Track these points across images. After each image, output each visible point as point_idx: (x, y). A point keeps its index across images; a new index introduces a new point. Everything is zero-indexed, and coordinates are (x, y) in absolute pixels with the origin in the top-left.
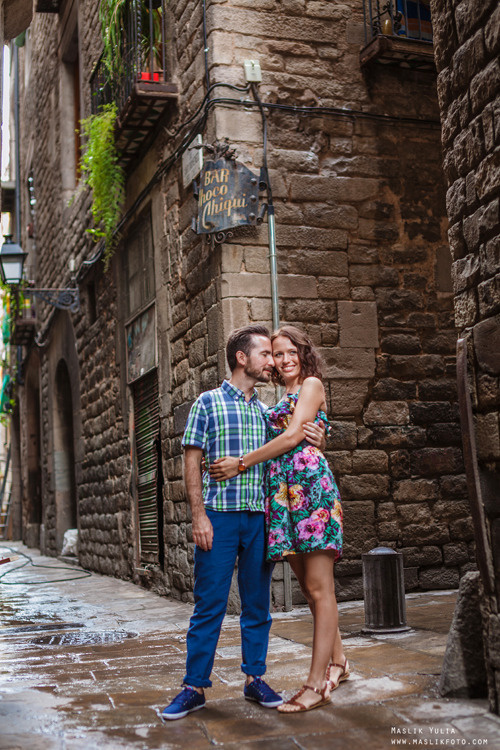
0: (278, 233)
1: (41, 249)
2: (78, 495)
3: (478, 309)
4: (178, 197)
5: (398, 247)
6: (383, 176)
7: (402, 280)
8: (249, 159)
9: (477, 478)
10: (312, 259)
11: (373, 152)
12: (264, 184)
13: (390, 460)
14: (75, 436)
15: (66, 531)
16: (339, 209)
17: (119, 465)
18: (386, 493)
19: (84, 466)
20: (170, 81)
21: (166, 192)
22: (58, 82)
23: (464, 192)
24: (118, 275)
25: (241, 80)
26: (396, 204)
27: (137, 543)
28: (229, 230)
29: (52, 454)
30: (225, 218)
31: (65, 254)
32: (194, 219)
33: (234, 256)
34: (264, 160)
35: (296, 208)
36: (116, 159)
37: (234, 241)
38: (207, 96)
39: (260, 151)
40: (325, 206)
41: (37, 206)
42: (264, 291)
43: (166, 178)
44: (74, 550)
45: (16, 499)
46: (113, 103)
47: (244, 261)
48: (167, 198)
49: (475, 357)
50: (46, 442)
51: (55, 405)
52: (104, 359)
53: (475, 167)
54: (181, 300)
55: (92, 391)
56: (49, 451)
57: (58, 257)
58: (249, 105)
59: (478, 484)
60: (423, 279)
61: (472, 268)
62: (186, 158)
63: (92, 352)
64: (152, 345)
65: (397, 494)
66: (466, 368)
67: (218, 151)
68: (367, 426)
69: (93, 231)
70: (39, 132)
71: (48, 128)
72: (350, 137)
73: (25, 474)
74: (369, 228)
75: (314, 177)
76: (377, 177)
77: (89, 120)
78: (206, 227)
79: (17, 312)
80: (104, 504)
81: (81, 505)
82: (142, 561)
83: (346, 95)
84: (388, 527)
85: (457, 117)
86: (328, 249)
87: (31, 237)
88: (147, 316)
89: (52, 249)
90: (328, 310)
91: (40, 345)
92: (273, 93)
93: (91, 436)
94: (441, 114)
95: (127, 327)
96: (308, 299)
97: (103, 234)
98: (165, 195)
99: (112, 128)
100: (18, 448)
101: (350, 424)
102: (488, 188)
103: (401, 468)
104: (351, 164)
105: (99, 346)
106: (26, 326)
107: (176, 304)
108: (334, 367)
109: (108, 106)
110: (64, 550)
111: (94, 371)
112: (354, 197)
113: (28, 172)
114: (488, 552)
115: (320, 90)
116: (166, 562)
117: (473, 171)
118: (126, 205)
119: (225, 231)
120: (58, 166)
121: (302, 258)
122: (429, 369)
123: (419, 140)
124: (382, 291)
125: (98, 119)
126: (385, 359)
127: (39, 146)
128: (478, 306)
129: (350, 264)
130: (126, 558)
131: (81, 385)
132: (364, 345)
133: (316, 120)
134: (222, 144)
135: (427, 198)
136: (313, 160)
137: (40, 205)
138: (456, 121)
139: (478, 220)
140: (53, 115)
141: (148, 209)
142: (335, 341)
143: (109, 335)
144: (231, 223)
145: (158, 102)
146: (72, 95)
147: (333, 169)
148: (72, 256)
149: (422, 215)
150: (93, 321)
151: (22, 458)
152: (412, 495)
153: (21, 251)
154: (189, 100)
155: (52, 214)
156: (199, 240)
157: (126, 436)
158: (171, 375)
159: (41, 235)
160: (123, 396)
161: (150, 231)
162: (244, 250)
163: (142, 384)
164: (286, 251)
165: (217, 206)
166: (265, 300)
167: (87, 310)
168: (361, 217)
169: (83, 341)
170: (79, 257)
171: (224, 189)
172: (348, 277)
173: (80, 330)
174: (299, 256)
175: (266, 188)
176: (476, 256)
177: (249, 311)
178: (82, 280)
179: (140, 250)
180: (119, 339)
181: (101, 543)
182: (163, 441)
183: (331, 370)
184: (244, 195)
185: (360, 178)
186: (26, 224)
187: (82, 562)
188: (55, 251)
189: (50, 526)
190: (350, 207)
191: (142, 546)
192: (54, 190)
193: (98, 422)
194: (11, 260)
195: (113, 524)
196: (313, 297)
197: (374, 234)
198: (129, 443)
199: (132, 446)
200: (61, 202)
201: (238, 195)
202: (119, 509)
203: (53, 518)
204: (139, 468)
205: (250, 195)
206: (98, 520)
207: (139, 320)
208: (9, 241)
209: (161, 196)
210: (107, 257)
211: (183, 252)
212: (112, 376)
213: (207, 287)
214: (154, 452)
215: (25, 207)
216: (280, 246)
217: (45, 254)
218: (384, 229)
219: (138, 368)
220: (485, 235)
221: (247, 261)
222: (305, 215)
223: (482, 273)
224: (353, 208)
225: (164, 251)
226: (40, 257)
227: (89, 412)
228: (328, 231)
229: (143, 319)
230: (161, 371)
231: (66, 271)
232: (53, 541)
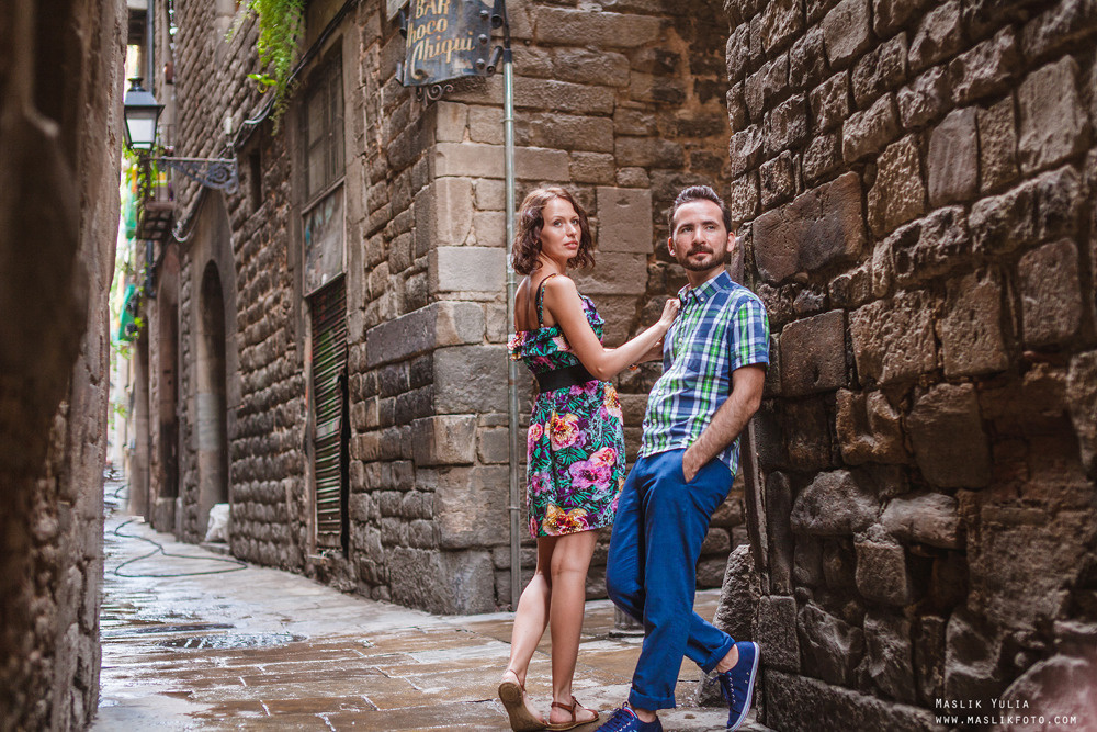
0: (517, 88)
1: (184, 101)
2: (230, 456)
3: (759, 197)
4: (379, 33)
5: (684, 114)
6: (665, 13)
7: (689, 161)
10: (563, 127)
12: (499, 18)
14: (228, 371)
15: (213, 507)
16: (604, 58)
17: (289, 411)
19: (240, 414)
21: (362, 24)
23: (747, 42)
24: (293, 141)
26: (684, 53)
27: (312, 521)
28: (448, 82)
29: (194, 396)
30: (443, 65)
31: (218, 109)
32: (400, 65)
33: (454, 118)
35: (543, 54)
37: (455, 98)
40: (584, 52)
41: (179, 37)
42: (495, 169)
43: (363, 5)
44: (224, 534)
47: (468, 127)
48: (364, 34)
49: (754, 262)
50: (187, 379)
51: (199, 327)
52: (270, 261)
53: (762, 9)
54: (381, 179)
55: (253, 307)
56: (191, 393)
57: (208, 113)
60: (718, 159)
61: (754, 143)
63: (255, 251)
64: (338, 241)
66: (742, 276)
69: (259, 76)
73: (155, 427)
74: (644, 86)
75: (570, 11)
76: (658, 14)
78: (417, 77)
79: (147, 191)
80: (266, 466)
81: (235, 469)
82: (319, 545)
86: (587, 114)
87: (169, 82)
88: (332, 201)
89: (200, 101)
90: (584, 198)
91: (179, 240)
93: (251, 371)
95: (305, 216)
96: (557, 182)
97: (273, 82)
98: (361, 29)
100: (146, 390)
102: (776, 38)
105: (265, 242)
106: (160, 211)
107: (373, 184)
108: (589, 278)
110: (210, 534)
111: (256, 279)
112: (626, 41)
114: (761, 515)
116: (351, 546)
117: (759, 15)
118: (306, 41)
119: (442, 83)
121: (549, 125)
124: (659, 174)
126: (661, 269)
128: (759, 193)
129: (616, 135)
130: (296, 542)
131: (239, 298)
132: (633, 250)
137: (184, 36)
139: (762, 80)
141: (338, 48)
143: (278, 227)
144: (451, 71)
147: (597, 1)
148: (229, 112)
149: (719, 70)
150: (256, 206)
151: (152, 404)
153: (155, 103)
155: (201, 49)
156: (406, 95)
157: (300, 370)
158: (364, 284)
159: (183, 81)
160: (296, 314)
161: (339, 82)
162: (468, 111)
163: (324, 297)
164: (528, 114)
165: (432, 47)
166: (496, 181)
167: (249, 191)
168: (633, 70)
169: (242, 235)
170: (238, 114)
171: (442, 23)
172: (613, 153)
173: (238, 219)
174: (546, 122)
175: (501, 24)
176: (759, 128)
177: (473, 197)
178: (243, 147)
179: (325, 107)
180: (293, 233)
181: (262, 522)
182: (350, 377)
183: (586, 282)
184: (471, 33)
185: (634, 15)
186: (163, 63)
187: (235, 550)
188: (203, 103)
189: (190, 500)
190: (619, 55)
191: (319, 525)
192: (204, 15)
193: (261, 351)
194: (141, 114)
195: (279, 495)
196: (562, 179)
197: (651, 95)
198: (303, 380)
199: (307, 384)
200: (213, 32)
201: (462, 33)
202: (288, 473)
203: (194, 489)
204: (318, 414)
205: (479, 34)
206: (258, 489)
207: (322, 205)
208: (137, 88)
209: (356, 31)
210: (277, 113)
211: (384, 110)
212: (282, 286)
213: (416, 162)
214: (338, 393)
215: (161, 37)
216: (520, 107)
217: (189, 108)
218: (665, 88)
219: (319, 274)
220: (771, 100)
221: (472, 126)
222: (556, 65)
223: (765, 151)
224: (622, 56)
225: (358, 108)
226: (182, 112)
227: (248, 337)
228: (587, 88)
229: (327, 205)
230: (350, 278)
231: (219, 134)
232: (193, 522)
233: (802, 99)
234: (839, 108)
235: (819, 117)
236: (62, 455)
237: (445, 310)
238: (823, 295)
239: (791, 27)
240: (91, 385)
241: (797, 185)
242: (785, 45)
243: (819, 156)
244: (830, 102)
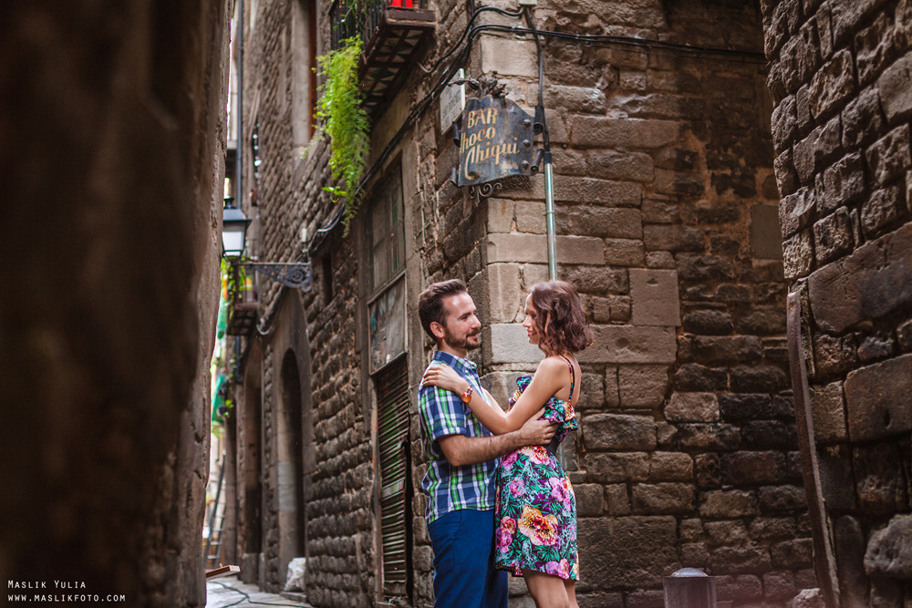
0: (557, 185)
1: (266, 218)
2: (306, 515)
3: (814, 253)
4: (434, 146)
5: (704, 203)
6: (684, 118)
7: (709, 244)
8: (522, 96)
9: (816, 466)
10: (597, 217)
11: (672, 88)
12: (539, 126)
13: (695, 465)
14: (304, 442)
15: (291, 560)
16: (631, 157)
17: (358, 475)
18: (691, 507)
19: (315, 479)
20: (427, 8)
21: (419, 140)
22: (290, 19)
23: (794, 112)
24: (359, 243)
25: (512, 3)
26: (701, 151)
27: (379, 571)
28: (497, 181)
29: (275, 465)
30: (493, 166)
31: (295, 223)
32: (454, 169)
33: (503, 212)
34: (540, 98)
35: (578, 155)
36: (360, 101)
37: (500, 195)
38: (471, 23)
39: (535, 87)
40: (614, 153)
41: (262, 168)
42: (540, 255)
43: (420, 124)
44: (300, 584)
45: (230, 524)
46: (358, 36)
47: (515, 219)
48: (421, 148)
49: (811, 315)
50: (268, 451)
51: (280, 406)
52: (340, 346)
53: (808, 80)
54: (438, 269)
55: (326, 386)
56: (272, 462)
57: (287, 226)
58: (522, 33)
59: (817, 473)
60: (735, 243)
61: (805, 204)
62: (445, 98)
63: (327, 339)
64: (400, 325)
65: (706, 509)
66: (799, 329)
67: (484, 87)
68: (669, 422)
69: (332, 189)
70: (266, 80)
71: (278, 74)
72: (643, 71)
73: (242, 493)
74: (667, 180)
75: (600, 118)
76: (677, 119)
77: (328, 56)
78: (470, 178)
79: (236, 294)
80: (338, 524)
81: (310, 526)
82: (385, 593)
83: (639, 20)
84: (693, 550)
85: (784, 22)
86: (618, 206)
87: (254, 204)
88: (394, 291)
89: (280, 218)
90: (618, 279)
91: (262, 333)
92: (550, 19)
93: (324, 441)
94: (764, 20)
95: (370, 306)
96: (594, 265)
97: (343, 193)
98: (418, 144)
99: (355, 66)
100: (234, 462)
101: (646, 418)
102: (825, 103)
103: (709, 476)
104: (645, 104)
105: (336, 330)
106: (246, 310)
107: (431, 274)
108: (625, 349)
109: (351, 39)
110: (289, 584)
111: (328, 362)
112: (649, 143)
113: (253, 127)
114: (831, 559)
115: (607, 15)
116: (415, 593)
117: (805, 86)
118: (370, 156)
119: (493, 182)
120: (288, 118)
121: (586, 216)
122: (743, 354)
123: (729, 75)
124: (684, 257)
125: (339, 56)
126: (688, 340)
127: (267, 96)
128: (813, 250)
129: (644, 224)
130: (365, 590)
131: (313, 380)
132: (663, 323)
133: (602, 50)
134: (489, 78)
135: (739, 144)
136: (600, 98)
137: (266, 166)
138: (782, 27)
139: (813, 144)
140: (284, 59)
141: (398, 162)
142: (627, 317)
143: (347, 317)
144: (499, 172)
145: (412, 33)
146: (306, 34)
147: (623, 109)
148: (304, 224)
149: (732, 165)
150: (328, 301)
151: (239, 473)
152: (723, 509)
153: (244, 218)
154: (448, 29)
155: (281, 175)
156: (460, 195)
157: (367, 438)
158: (424, 361)
159: (266, 202)
160: (364, 390)
161: (400, 189)
162: (515, 206)
163: (388, 375)
164: (566, 207)
165: (482, 152)
166: (540, 266)
167: (321, 288)
168: (657, 167)
169: (316, 326)
170: (312, 225)
171: (491, 131)
172: (642, 239)
173: (312, 313)
174: (582, 214)
175: (542, 131)
176: (810, 189)
177: (521, 280)
178: (316, 252)
179: (387, 212)
180: (360, 321)
181: (335, 573)
182: (412, 443)
183: (622, 353)
184: (516, 139)
185: (656, 120)
186: (249, 189)
187: (310, 598)
188: (283, 219)
189: (271, 555)
190: (644, 154)
191: (385, 575)
192: (283, 147)
193: (332, 423)
194: (232, 228)
195: (349, 549)
196: (599, 263)
197: (674, 188)
198: (371, 447)
199: (374, 450)
200: (291, 160)
201: (508, 139)
202: (358, 530)
203: (275, 545)
204: (383, 477)
205: (523, 140)
206: (331, 544)
207: (385, 297)
208: (229, 206)
209: (414, 147)
210: (347, 219)
211: (440, 211)
212: (350, 366)
213: (469, 252)
214: (402, 457)
215: (247, 170)
216: (559, 201)
217: (271, 224)
218: (686, 182)
219: (383, 355)
220: (822, 162)
221: (518, 219)
222: (590, 165)
223: (819, 209)
224: (647, 155)
225: (417, 211)
226: (265, 228)
227: (322, 412)
228: (618, 183)
229: (390, 295)
230: (411, 357)
231: (296, 243)
232: (274, 574)
233: (857, 157)
234: (900, 160)
235: (878, 171)
236: (169, 506)
237: (499, 380)
238: (890, 341)
239: (842, 92)
240: (196, 443)
241: (857, 237)
242: (836, 109)
243: (880, 208)
244: (889, 155)
